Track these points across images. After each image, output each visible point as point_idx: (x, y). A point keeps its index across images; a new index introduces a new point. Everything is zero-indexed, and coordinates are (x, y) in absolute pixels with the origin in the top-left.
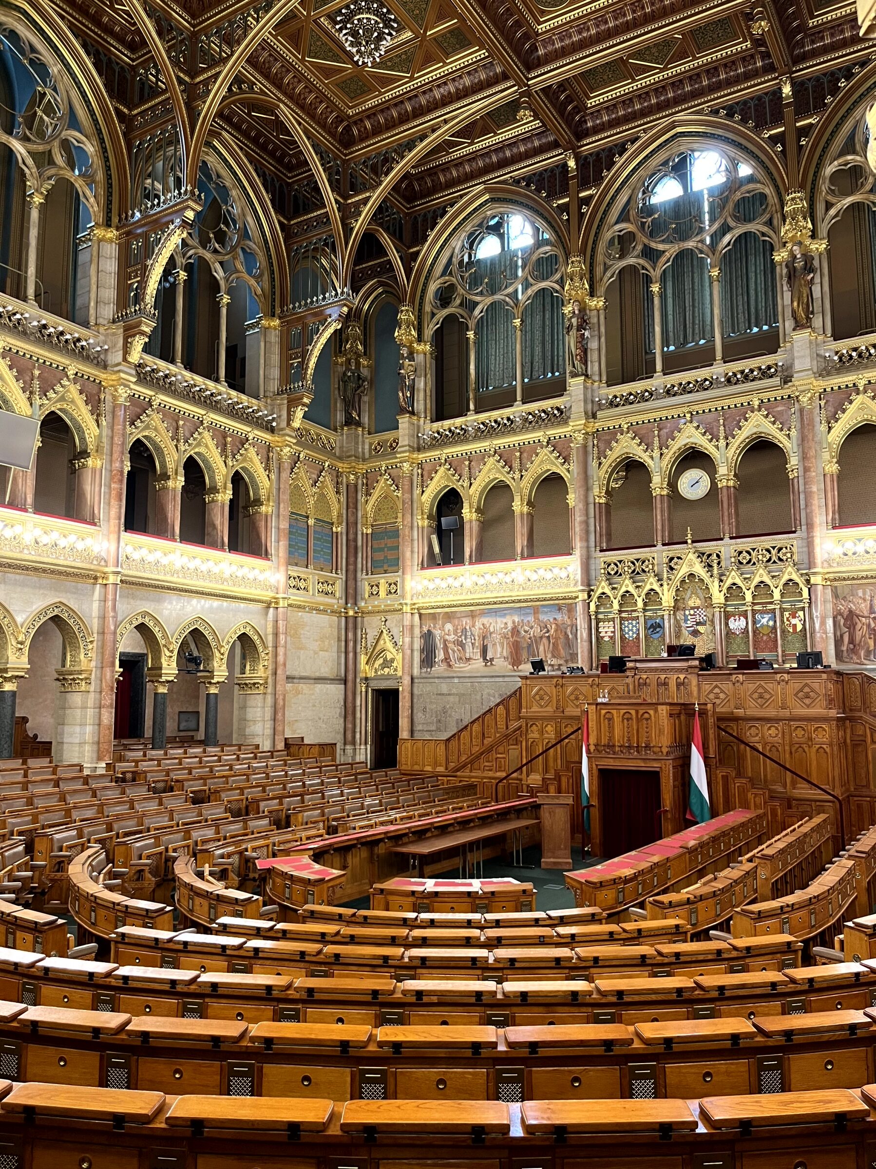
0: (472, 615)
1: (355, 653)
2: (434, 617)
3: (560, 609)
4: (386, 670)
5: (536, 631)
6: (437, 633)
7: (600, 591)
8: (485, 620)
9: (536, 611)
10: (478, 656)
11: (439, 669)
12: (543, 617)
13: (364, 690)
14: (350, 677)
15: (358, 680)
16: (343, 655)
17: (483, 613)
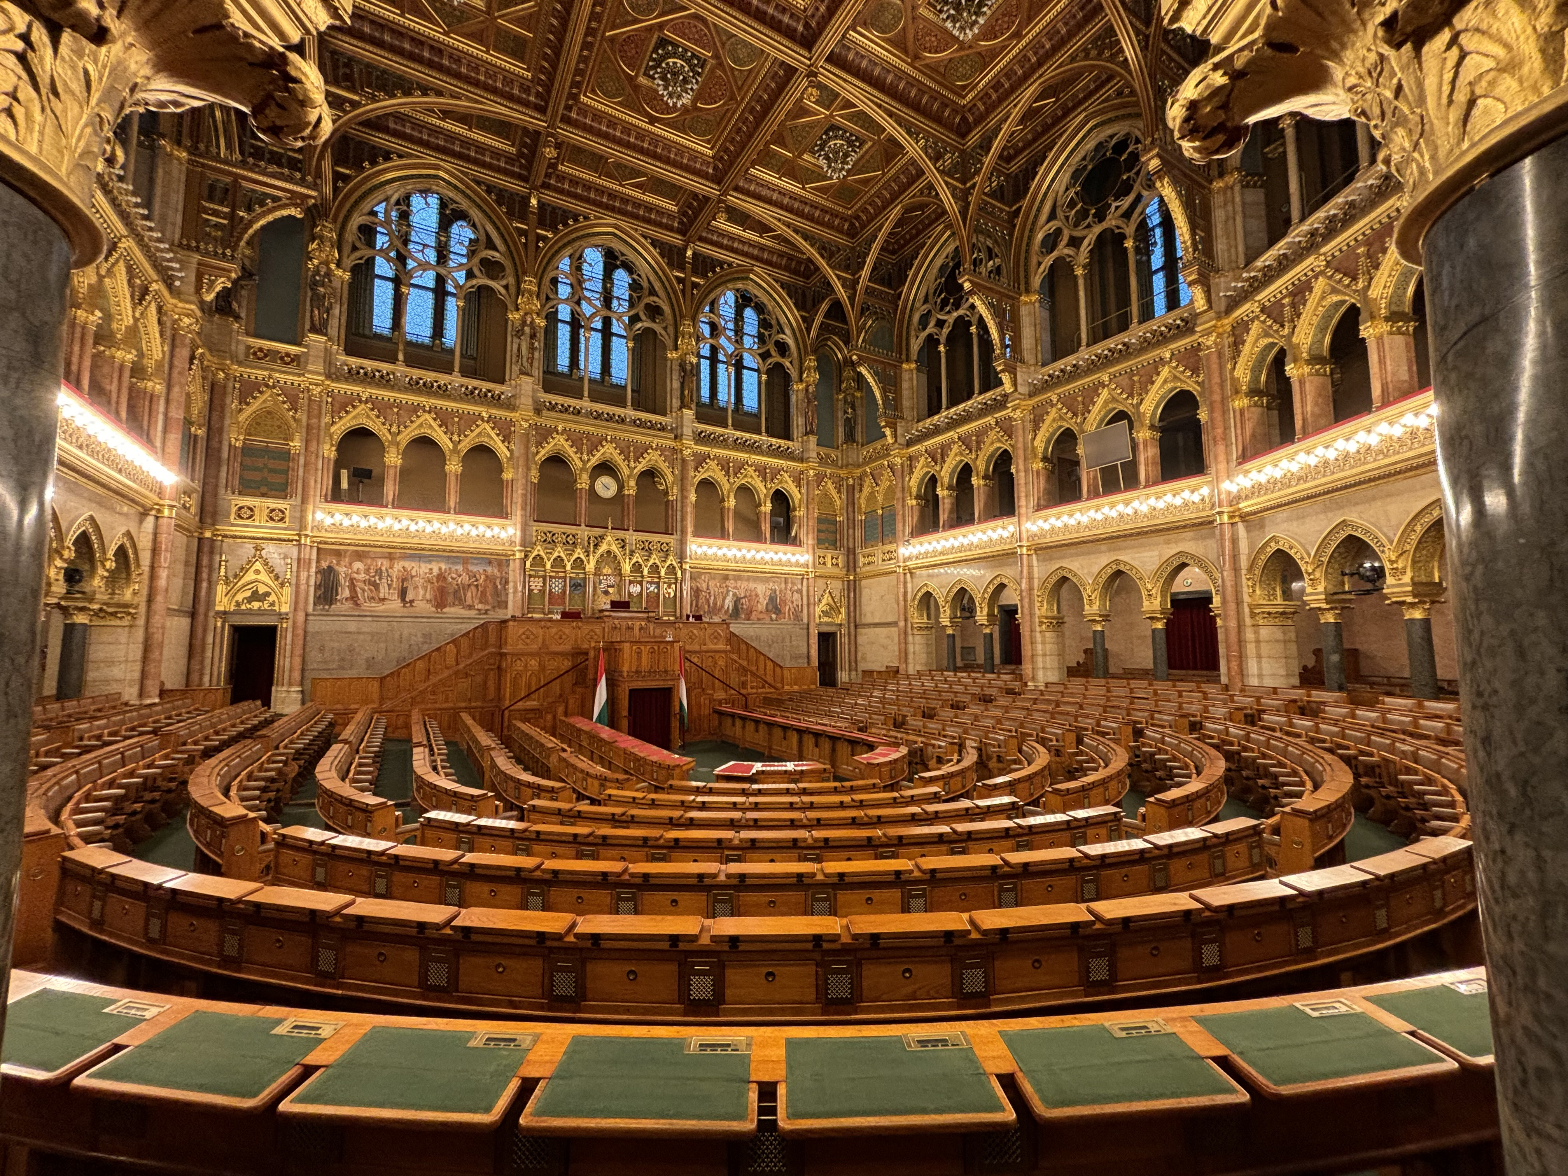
0: (391, 557)
1: (210, 582)
2: (338, 554)
3: (490, 563)
4: (256, 605)
5: (465, 579)
6: (342, 570)
7: (535, 553)
8: (408, 564)
9: (465, 562)
10: (396, 597)
11: (342, 606)
12: (473, 568)
13: (219, 624)
14: (201, 609)
15: (211, 614)
16: (192, 583)
17: (404, 557)
